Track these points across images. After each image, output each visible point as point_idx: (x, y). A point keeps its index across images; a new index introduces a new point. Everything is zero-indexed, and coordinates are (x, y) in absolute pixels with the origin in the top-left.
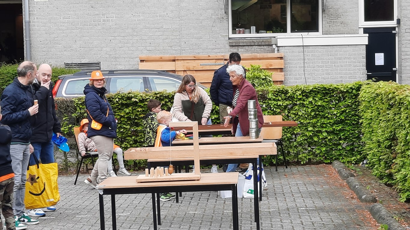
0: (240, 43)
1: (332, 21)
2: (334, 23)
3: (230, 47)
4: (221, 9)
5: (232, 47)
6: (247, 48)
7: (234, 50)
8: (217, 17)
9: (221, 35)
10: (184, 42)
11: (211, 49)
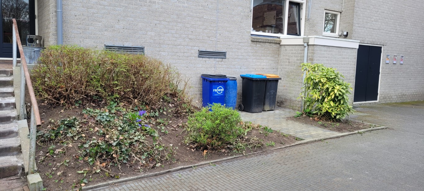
0: (259, 40)
3: (252, 42)
7: (254, 45)
8: (244, 14)
9: (246, 31)
10: (219, 34)
11: (239, 42)
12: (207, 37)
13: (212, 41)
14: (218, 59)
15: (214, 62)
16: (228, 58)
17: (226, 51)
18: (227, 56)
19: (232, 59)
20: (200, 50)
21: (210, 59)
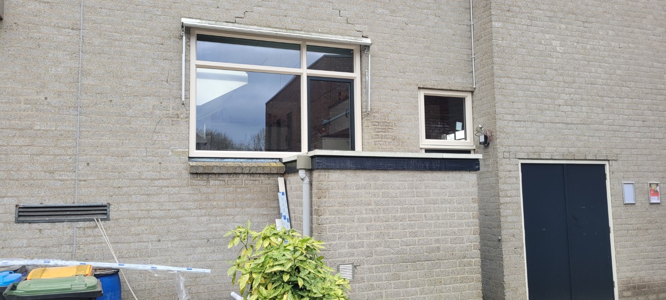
0: (213, 169)
1: (379, 135)
2: (382, 138)
3: (192, 176)
4: (174, 97)
5: (195, 176)
6: (226, 178)
7: (200, 182)
8: (165, 112)
9: (172, 151)
10: (84, 164)
11: (150, 179)
12: (45, 172)
13: (61, 180)
14: (81, 224)
15: (70, 232)
16: (117, 220)
17: (109, 202)
18: (112, 214)
19: (130, 219)
20: (21, 205)
21: (57, 224)
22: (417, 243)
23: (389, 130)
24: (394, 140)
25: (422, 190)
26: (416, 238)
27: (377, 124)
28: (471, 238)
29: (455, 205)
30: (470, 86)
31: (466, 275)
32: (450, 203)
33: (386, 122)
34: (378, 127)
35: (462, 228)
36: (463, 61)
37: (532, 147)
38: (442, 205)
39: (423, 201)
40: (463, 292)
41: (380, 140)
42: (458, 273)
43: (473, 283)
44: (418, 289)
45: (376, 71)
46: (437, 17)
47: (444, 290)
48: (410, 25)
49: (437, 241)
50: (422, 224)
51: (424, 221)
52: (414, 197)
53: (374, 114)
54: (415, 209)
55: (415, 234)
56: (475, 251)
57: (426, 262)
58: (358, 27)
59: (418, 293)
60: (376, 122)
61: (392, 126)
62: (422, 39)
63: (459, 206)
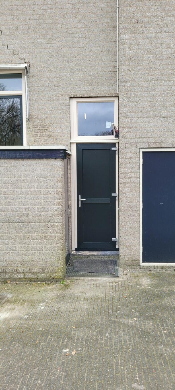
1: (38, 135)
2: (40, 137)
22: (10, 210)
23: (45, 131)
24: (49, 137)
25: (15, 173)
26: (10, 207)
27: (36, 126)
28: (54, 208)
29: (42, 184)
30: (115, 92)
31: (50, 234)
32: (38, 182)
33: (43, 125)
34: (37, 129)
35: (48, 201)
36: (109, 72)
37: (154, 138)
38: (31, 184)
39: (16, 181)
40: (46, 246)
41: (39, 138)
42: (43, 233)
43: (55, 240)
44: (10, 241)
45: (36, 88)
46: (87, 39)
47: (31, 243)
48: (63, 49)
49: (26, 209)
50: (14, 197)
51: (16, 195)
52: (8, 177)
53: (33, 120)
54: (9, 186)
55: (9, 204)
56: (58, 217)
57: (18, 223)
58: (21, 56)
59: (11, 243)
60: (35, 125)
61: (48, 127)
62: (74, 58)
63: (45, 185)
